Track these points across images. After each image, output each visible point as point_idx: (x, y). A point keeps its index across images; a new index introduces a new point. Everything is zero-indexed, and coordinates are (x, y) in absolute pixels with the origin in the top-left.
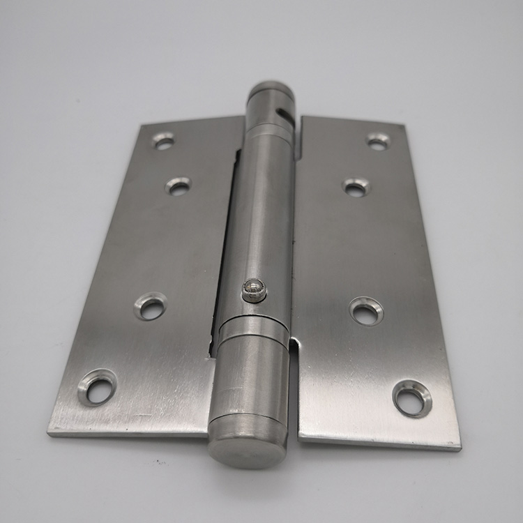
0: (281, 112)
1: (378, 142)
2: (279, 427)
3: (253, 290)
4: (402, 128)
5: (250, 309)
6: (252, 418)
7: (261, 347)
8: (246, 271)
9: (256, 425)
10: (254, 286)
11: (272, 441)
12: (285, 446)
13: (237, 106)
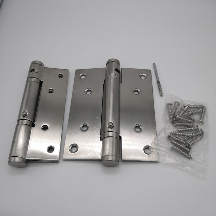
0: (116, 70)
1: (143, 76)
2: (117, 158)
3: (111, 125)
4: (150, 71)
5: (110, 130)
6: (111, 156)
7: (113, 139)
8: (109, 120)
9: (112, 158)
10: (111, 124)
11: (116, 161)
12: (119, 162)
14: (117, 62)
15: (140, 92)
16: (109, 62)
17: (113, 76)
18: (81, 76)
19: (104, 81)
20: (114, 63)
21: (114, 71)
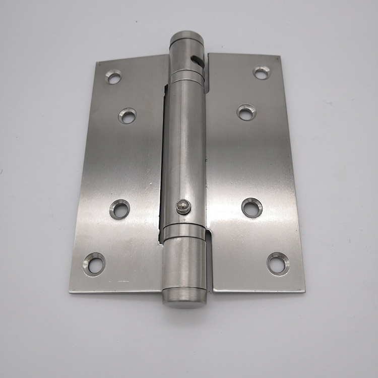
0: (195, 59)
1: (262, 71)
4: (278, 59)
5: (182, 218)
6: (187, 290)
7: (190, 243)
10: (183, 205)
13: (163, 48)
14: (197, 40)
15: (256, 113)
16: (177, 41)
17: (187, 74)
18: (109, 78)
19: (166, 88)
20: (188, 42)
21: (189, 64)
